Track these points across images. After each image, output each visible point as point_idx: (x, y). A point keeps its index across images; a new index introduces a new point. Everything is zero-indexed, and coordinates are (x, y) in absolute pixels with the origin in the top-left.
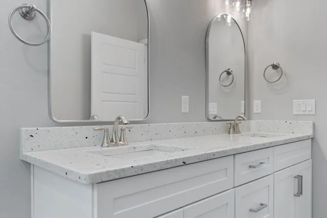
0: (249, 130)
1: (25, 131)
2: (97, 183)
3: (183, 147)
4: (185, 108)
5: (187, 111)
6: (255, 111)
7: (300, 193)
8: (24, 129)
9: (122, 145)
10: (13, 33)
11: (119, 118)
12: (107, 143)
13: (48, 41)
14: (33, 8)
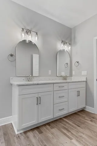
0: (71, 79)
5: (50, 74)
6: (73, 74)
8: (10, 77)
10: (9, 59)
11: (30, 76)
13: (16, 60)
14: (12, 54)
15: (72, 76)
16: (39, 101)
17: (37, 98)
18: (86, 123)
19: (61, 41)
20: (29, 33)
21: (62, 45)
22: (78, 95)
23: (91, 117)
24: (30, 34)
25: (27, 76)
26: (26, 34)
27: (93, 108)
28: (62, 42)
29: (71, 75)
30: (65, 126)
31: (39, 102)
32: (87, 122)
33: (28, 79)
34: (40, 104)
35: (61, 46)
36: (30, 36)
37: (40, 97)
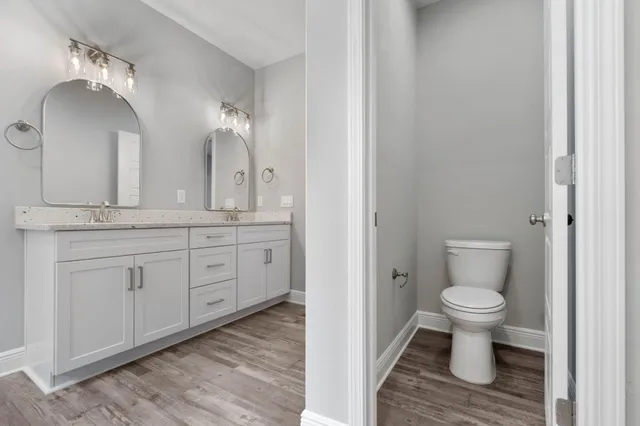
1: (19, 209)
4: (181, 200)
5: (183, 202)
6: (258, 205)
8: (17, 207)
10: (8, 140)
11: (102, 203)
12: (94, 220)
13: (42, 146)
14: (26, 124)
15: (254, 211)
16: (136, 279)
17: (131, 270)
18: (283, 329)
19: (221, 104)
20: (100, 60)
21: (223, 116)
22: (268, 261)
24: (104, 65)
25: (90, 204)
26: (89, 62)
28: (224, 105)
29: (253, 207)
30: (223, 345)
31: (137, 283)
32: (285, 327)
33: (95, 216)
34: (141, 287)
35: (218, 119)
36: (105, 71)
37: (141, 268)
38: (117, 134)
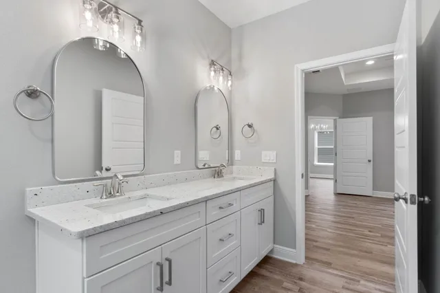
0: (232, 173)
1: (29, 190)
2: (86, 237)
3: (168, 196)
4: (177, 160)
5: (179, 162)
6: (236, 159)
7: (262, 222)
8: (28, 189)
9: (119, 196)
10: (18, 110)
11: (116, 175)
12: (106, 195)
13: (52, 116)
14: (37, 90)
15: (232, 165)
17: (160, 265)
20: (112, 15)
21: (213, 73)
23: (295, 277)
24: (115, 20)
27: (294, 250)
28: (213, 63)
34: (170, 283)
35: (207, 77)
36: (115, 27)
38: (101, 93)
